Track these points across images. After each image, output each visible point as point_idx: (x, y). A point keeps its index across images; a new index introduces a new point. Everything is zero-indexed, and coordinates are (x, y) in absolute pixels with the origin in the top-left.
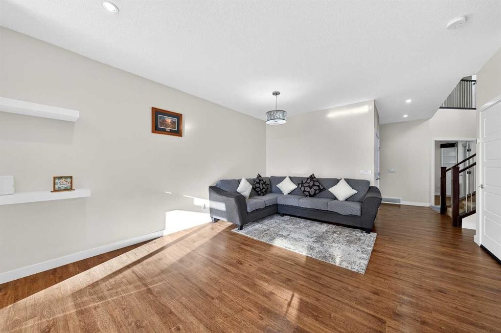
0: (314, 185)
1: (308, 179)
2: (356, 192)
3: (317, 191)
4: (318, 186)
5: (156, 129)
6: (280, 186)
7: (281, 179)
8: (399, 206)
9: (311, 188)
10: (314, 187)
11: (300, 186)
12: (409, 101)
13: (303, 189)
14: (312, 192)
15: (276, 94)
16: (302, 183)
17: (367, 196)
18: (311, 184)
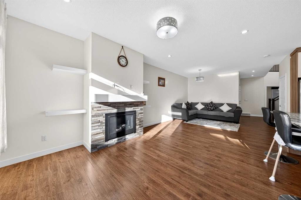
0: (213, 106)
1: (210, 103)
2: (231, 108)
3: (214, 109)
4: (215, 106)
5: (159, 85)
6: (196, 106)
7: (197, 103)
8: (250, 117)
9: (211, 107)
10: (213, 107)
11: (206, 106)
12: (254, 71)
13: (208, 108)
14: (212, 108)
15: (200, 70)
16: (207, 105)
17: (236, 110)
18: (212, 105)
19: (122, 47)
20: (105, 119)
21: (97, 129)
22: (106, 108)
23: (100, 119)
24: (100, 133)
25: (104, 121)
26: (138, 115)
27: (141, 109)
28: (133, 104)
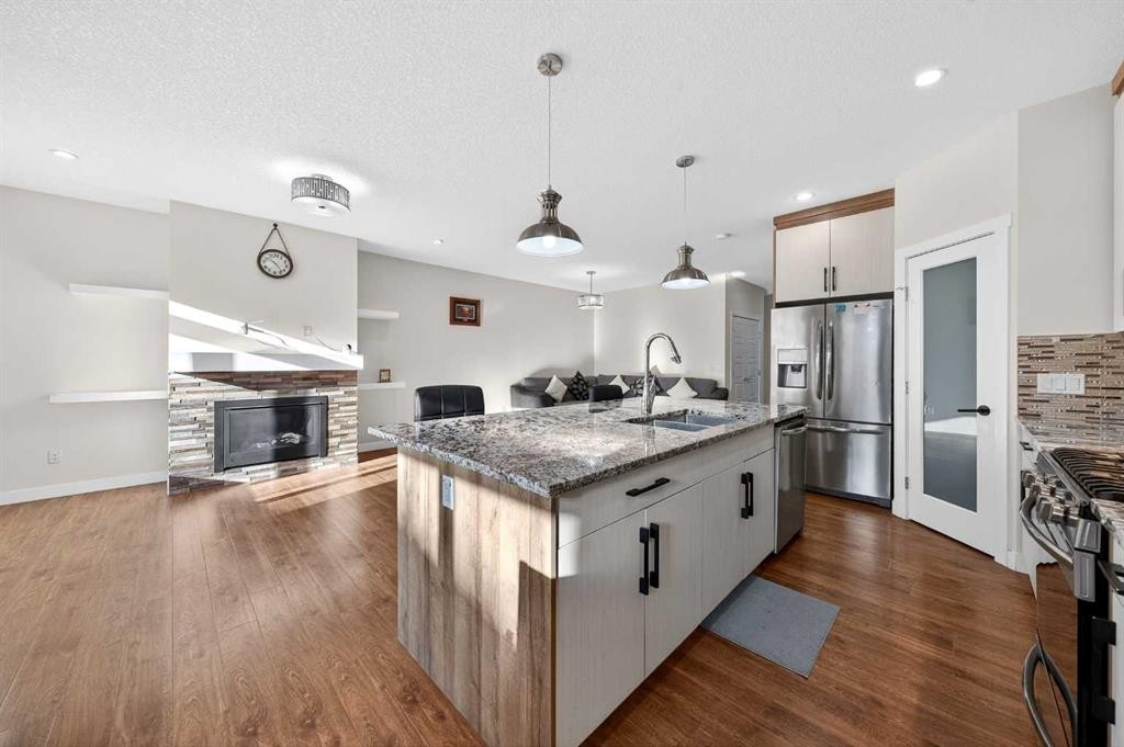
2: (696, 394)
5: (454, 320)
7: (612, 378)
11: (632, 387)
13: (635, 391)
15: (591, 273)
19: (275, 225)
20: (213, 413)
21: (187, 438)
22: (218, 388)
23: (198, 415)
24: (196, 449)
25: (212, 421)
26: (338, 408)
27: (346, 393)
28: (318, 379)
